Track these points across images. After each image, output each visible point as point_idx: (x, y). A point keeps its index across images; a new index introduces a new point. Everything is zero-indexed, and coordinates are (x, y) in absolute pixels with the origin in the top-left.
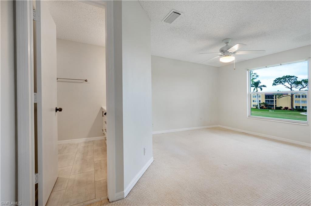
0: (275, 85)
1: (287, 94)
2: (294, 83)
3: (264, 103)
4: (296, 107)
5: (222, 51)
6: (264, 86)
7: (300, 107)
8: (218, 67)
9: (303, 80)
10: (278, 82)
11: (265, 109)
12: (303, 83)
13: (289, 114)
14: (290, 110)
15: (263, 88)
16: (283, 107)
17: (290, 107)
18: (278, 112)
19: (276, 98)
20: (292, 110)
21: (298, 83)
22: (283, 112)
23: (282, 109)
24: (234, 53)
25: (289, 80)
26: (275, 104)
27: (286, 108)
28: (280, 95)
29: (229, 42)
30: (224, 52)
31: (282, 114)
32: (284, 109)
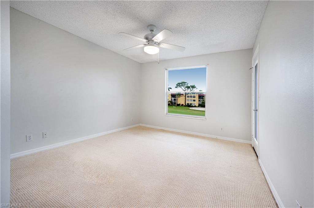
0: (177, 88)
1: (183, 94)
2: (186, 87)
3: (170, 101)
4: (187, 104)
5: (147, 38)
6: (171, 88)
7: (189, 104)
8: (141, 64)
9: (191, 86)
10: (178, 86)
11: (171, 105)
12: (191, 88)
13: (184, 109)
14: (184, 106)
15: (170, 89)
16: (181, 104)
17: (184, 105)
18: (178, 107)
19: (177, 98)
20: (185, 106)
21: (188, 87)
22: (181, 108)
23: (180, 105)
24: (159, 44)
25: (184, 85)
26: (176, 102)
27: (182, 105)
28: (180, 95)
29: (154, 30)
30: (149, 40)
31: (180, 109)
32: (181, 106)
